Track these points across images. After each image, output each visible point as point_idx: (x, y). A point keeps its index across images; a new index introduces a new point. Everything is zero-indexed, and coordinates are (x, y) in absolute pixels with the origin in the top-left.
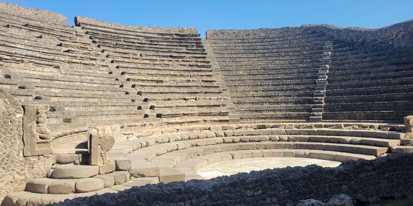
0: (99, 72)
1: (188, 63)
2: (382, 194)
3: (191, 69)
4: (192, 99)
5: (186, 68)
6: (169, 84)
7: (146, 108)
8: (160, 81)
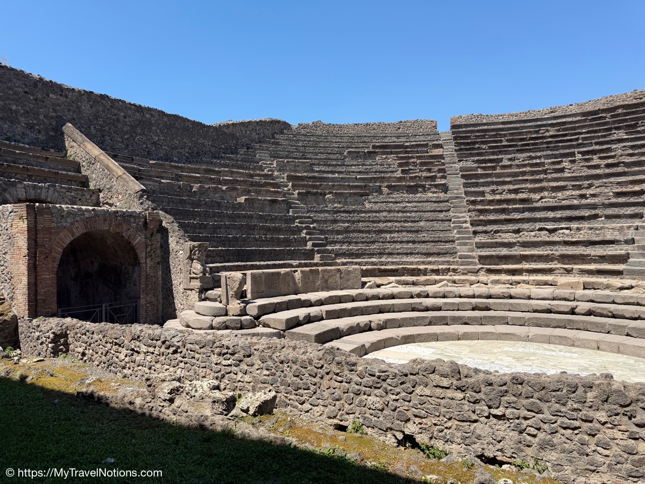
1: (610, 161)
2: (483, 449)
3: (607, 171)
4: (562, 229)
5: (598, 171)
6: (539, 204)
7: (465, 244)
8: (523, 201)
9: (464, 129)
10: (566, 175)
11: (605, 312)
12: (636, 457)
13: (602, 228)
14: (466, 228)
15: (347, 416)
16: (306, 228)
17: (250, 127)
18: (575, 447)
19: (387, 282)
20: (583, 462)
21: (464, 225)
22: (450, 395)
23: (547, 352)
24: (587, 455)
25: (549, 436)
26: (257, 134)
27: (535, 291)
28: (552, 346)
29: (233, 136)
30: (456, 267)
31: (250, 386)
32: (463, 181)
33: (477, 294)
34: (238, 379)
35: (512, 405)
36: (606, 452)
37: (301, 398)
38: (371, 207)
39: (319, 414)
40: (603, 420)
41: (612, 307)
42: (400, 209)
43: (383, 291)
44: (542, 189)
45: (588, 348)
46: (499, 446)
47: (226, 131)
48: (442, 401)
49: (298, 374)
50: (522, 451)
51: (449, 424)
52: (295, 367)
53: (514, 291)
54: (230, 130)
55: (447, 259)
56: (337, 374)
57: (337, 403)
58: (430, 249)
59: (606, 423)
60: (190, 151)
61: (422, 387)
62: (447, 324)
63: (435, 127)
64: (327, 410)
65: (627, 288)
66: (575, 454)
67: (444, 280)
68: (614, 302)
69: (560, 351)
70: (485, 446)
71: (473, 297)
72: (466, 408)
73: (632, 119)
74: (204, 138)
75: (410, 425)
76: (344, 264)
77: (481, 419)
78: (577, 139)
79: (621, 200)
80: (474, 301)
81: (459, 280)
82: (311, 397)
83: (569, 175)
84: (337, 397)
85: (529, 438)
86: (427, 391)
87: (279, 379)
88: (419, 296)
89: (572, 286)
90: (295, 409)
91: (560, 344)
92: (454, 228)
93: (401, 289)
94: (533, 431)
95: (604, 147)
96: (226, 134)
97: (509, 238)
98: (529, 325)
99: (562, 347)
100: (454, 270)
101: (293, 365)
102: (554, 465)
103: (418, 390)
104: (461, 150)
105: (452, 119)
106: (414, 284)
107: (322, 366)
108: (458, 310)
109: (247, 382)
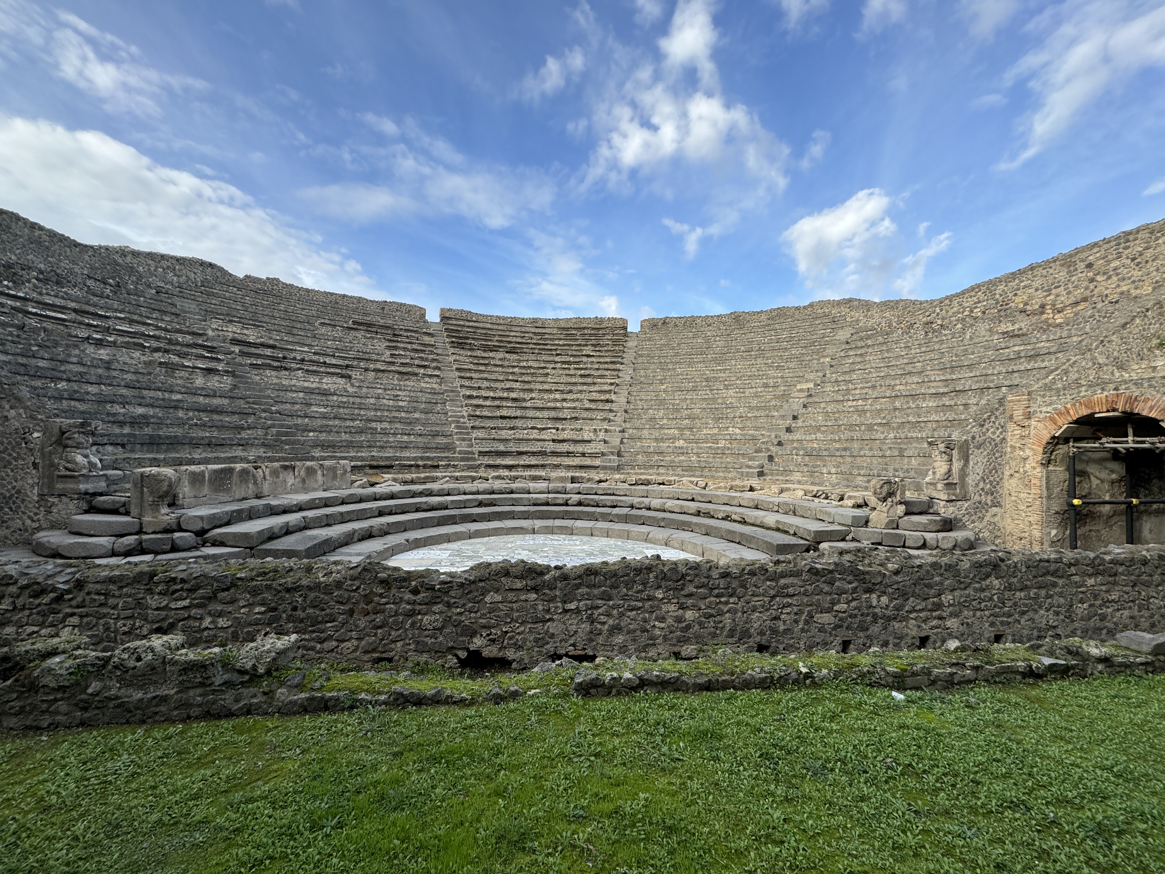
0: (424, 385)
1: (583, 372)
2: (556, 647)
3: (581, 380)
4: (550, 428)
5: (574, 380)
6: (528, 404)
7: (464, 440)
8: (515, 400)
9: (454, 322)
10: (550, 380)
11: (592, 503)
12: (684, 624)
13: (581, 429)
14: (465, 423)
15: (393, 646)
16: (264, 411)
17: (165, 263)
18: (636, 626)
19: (382, 480)
20: (643, 639)
21: (462, 420)
22: (523, 597)
23: (556, 543)
24: (648, 631)
25: (617, 621)
26: (175, 275)
27: (532, 485)
28: (555, 537)
29: (131, 270)
30: (456, 463)
31: (227, 633)
32: (457, 374)
33: (481, 490)
34: (203, 627)
35: (586, 597)
36: (663, 625)
37: (322, 635)
38: (356, 392)
39: (349, 651)
40: (661, 596)
41: (595, 498)
42: (392, 397)
43: (377, 489)
44: (531, 390)
45: (584, 535)
46: (572, 642)
47: (120, 261)
48: (515, 606)
49: (317, 604)
50: (593, 641)
51: (522, 629)
52: (312, 595)
53: (514, 485)
54: (129, 259)
55: (446, 455)
56: (381, 595)
57: (379, 631)
58: (429, 443)
59: (663, 599)
60: (41, 276)
61: (492, 593)
62: (456, 523)
63: (423, 315)
64: (363, 643)
65: (603, 481)
66: (638, 633)
67: (445, 477)
68: (596, 494)
70: (558, 644)
71: (478, 493)
72: (540, 607)
73: (597, 340)
74: (74, 262)
75: (475, 640)
76: (324, 459)
77: (555, 617)
78: (556, 350)
79: (593, 406)
80: (480, 497)
81: (461, 476)
82: (337, 631)
83: (552, 381)
84: (379, 624)
85: (599, 626)
86: (499, 598)
87: (284, 615)
88: (421, 494)
89: (562, 479)
90: (310, 652)
91: (561, 534)
92: (453, 422)
93: (398, 488)
94: (603, 618)
95: (577, 359)
96: (118, 264)
97: (505, 434)
98: (532, 519)
99: (564, 536)
100: (455, 466)
101: (308, 593)
102: (621, 648)
103: (488, 599)
104: (453, 342)
105: (442, 310)
106: (412, 482)
107: (358, 588)
108: (465, 507)
109: (222, 628)
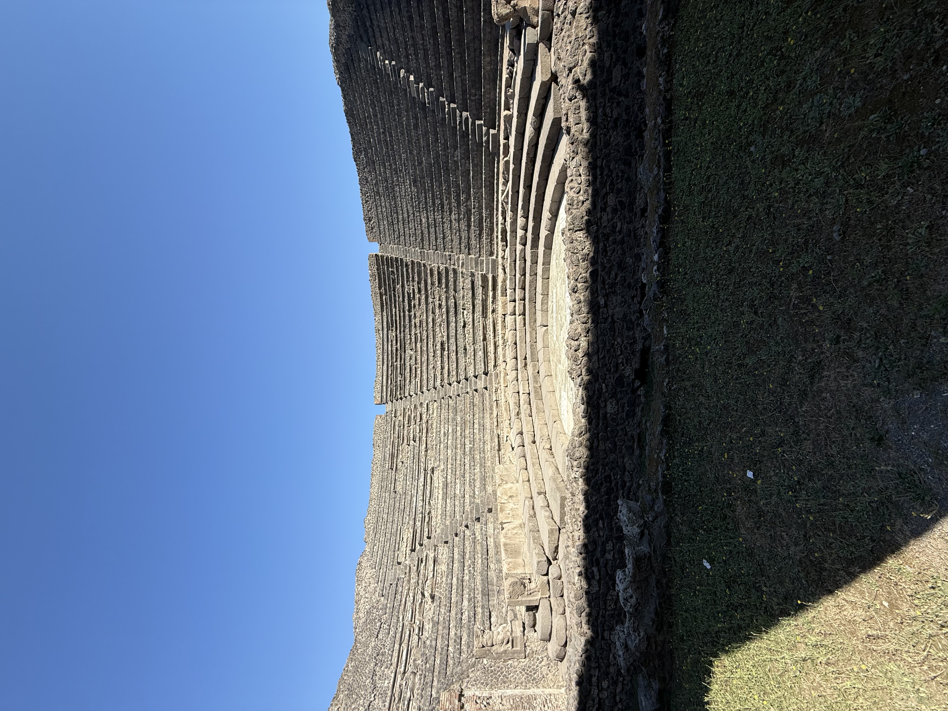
0: (435, 414)
1: (416, 292)
4: (463, 316)
5: (423, 298)
6: (445, 334)
7: (476, 383)
8: (442, 345)
9: (385, 394)
10: (425, 317)
11: (522, 280)
13: (463, 291)
19: (509, 441)
20: (630, 241)
23: (554, 310)
26: (369, 585)
27: (509, 328)
29: (368, 612)
32: (425, 390)
33: (514, 368)
37: (620, 482)
41: (518, 276)
42: (446, 437)
44: (434, 332)
45: (548, 285)
51: (619, 339)
53: (510, 342)
55: (488, 396)
57: (618, 444)
58: (479, 409)
62: (540, 387)
63: (381, 416)
64: (626, 454)
65: (505, 270)
66: (625, 245)
67: (505, 395)
68: (515, 276)
69: (552, 302)
70: (632, 310)
71: (517, 371)
73: (389, 280)
75: (627, 374)
76: (494, 482)
78: (400, 313)
79: (444, 281)
80: (520, 369)
81: (504, 383)
82: (617, 473)
89: (504, 304)
92: (462, 392)
95: (406, 295)
97: (470, 352)
98: (536, 327)
99: (549, 302)
100: (497, 389)
104: (400, 394)
105: (376, 405)
106: (509, 420)
108: (528, 380)
109: (613, 547)
